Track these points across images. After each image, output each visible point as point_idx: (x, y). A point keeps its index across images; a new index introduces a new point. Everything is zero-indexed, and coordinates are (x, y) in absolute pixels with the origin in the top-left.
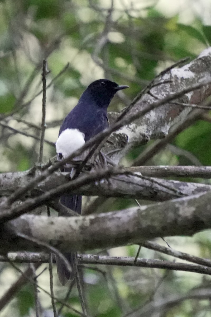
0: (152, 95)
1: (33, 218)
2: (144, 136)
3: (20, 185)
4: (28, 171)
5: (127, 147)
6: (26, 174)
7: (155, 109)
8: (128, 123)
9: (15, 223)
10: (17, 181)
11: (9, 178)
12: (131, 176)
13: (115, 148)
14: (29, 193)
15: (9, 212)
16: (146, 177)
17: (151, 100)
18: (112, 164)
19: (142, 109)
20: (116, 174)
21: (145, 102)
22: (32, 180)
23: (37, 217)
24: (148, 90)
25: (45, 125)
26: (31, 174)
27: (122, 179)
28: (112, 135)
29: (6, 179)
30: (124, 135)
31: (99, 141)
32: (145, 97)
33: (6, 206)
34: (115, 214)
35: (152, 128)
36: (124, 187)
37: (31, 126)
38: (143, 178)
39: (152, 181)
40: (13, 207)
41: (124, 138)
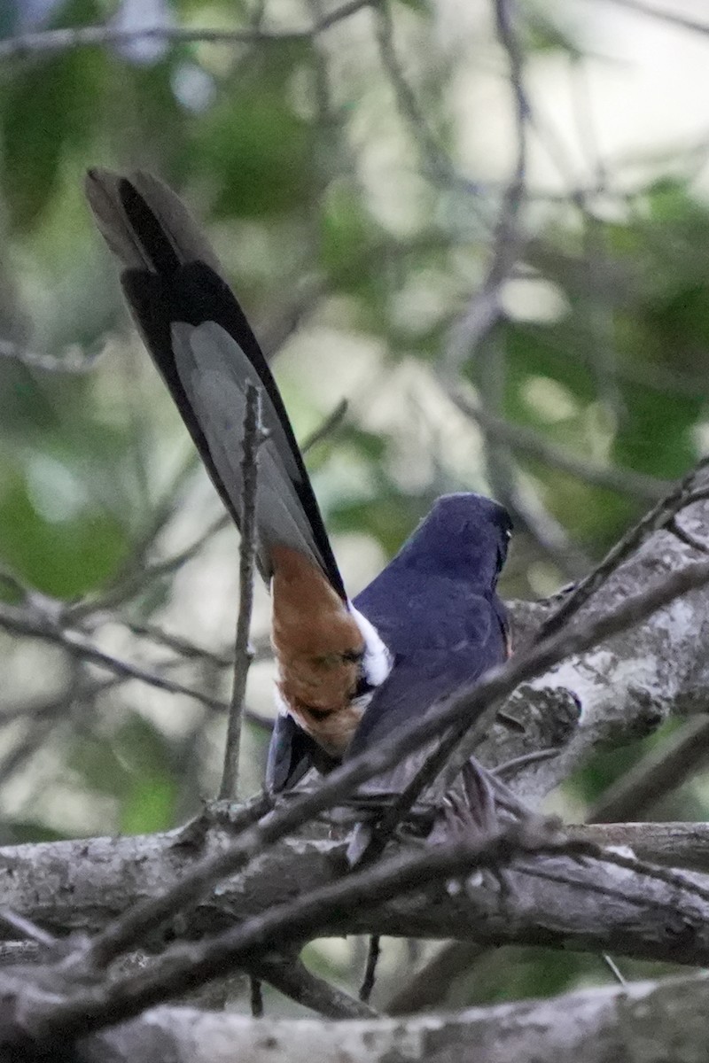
0: (683, 537)
1: (194, 1022)
2: (645, 700)
3: (140, 887)
4: (175, 833)
5: (577, 744)
6: (169, 844)
7: (690, 593)
8: (584, 646)
9: (118, 1038)
10: (132, 870)
11: (98, 860)
12: (591, 861)
13: (528, 746)
14: (180, 920)
15: (98, 995)
16: (656, 868)
17: (674, 556)
18: (516, 811)
19: (639, 590)
20: (531, 853)
21: (651, 564)
22: (194, 867)
23: (210, 1020)
24: (667, 513)
25: (251, 649)
26: (190, 846)
27: (557, 874)
28: (516, 694)
29: (87, 864)
30: (565, 693)
31: (463, 719)
32: (657, 543)
33: (84, 970)
34: (525, 1012)
35: (678, 667)
36: (564, 903)
37: (190, 652)
38: (641, 870)
39: (678, 882)
40: (115, 975)
41: (564, 706)
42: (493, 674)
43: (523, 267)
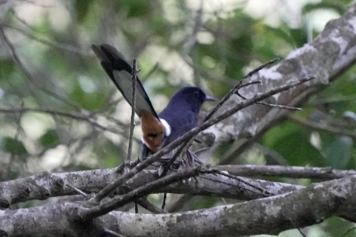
0: (240, 95)
1: (121, 214)
2: (231, 135)
3: (108, 181)
4: (116, 168)
5: (215, 146)
6: (115, 171)
7: (242, 109)
8: (216, 122)
9: (103, 218)
10: (106, 178)
11: (98, 175)
12: (218, 175)
13: (203, 147)
14: (118, 189)
15: (98, 208)
16: (233, 176)
17: (239, 101)
18: (200, 163)
19: (229, 109)
20: (203, 173)
21: (232, 102)
22: (121, 177)
23: (125, 214)
24: (236, 90)
25: (134, 123)
26: (120, 171)
27: (209, 178)
28: (200, 134)
29: (95, 176)
30: (212, 134)
31: (186, 140)
32: (234, 97)
33: (94, 202)
34: (202, 212)
35: (239, 127)
36: (211, 185)
37: (120, 124)
38: (230, 177)
39: (239, 180)
40: (102, 203)
41: (211, 137)
42: (193, 129)
43: (202, 29)
